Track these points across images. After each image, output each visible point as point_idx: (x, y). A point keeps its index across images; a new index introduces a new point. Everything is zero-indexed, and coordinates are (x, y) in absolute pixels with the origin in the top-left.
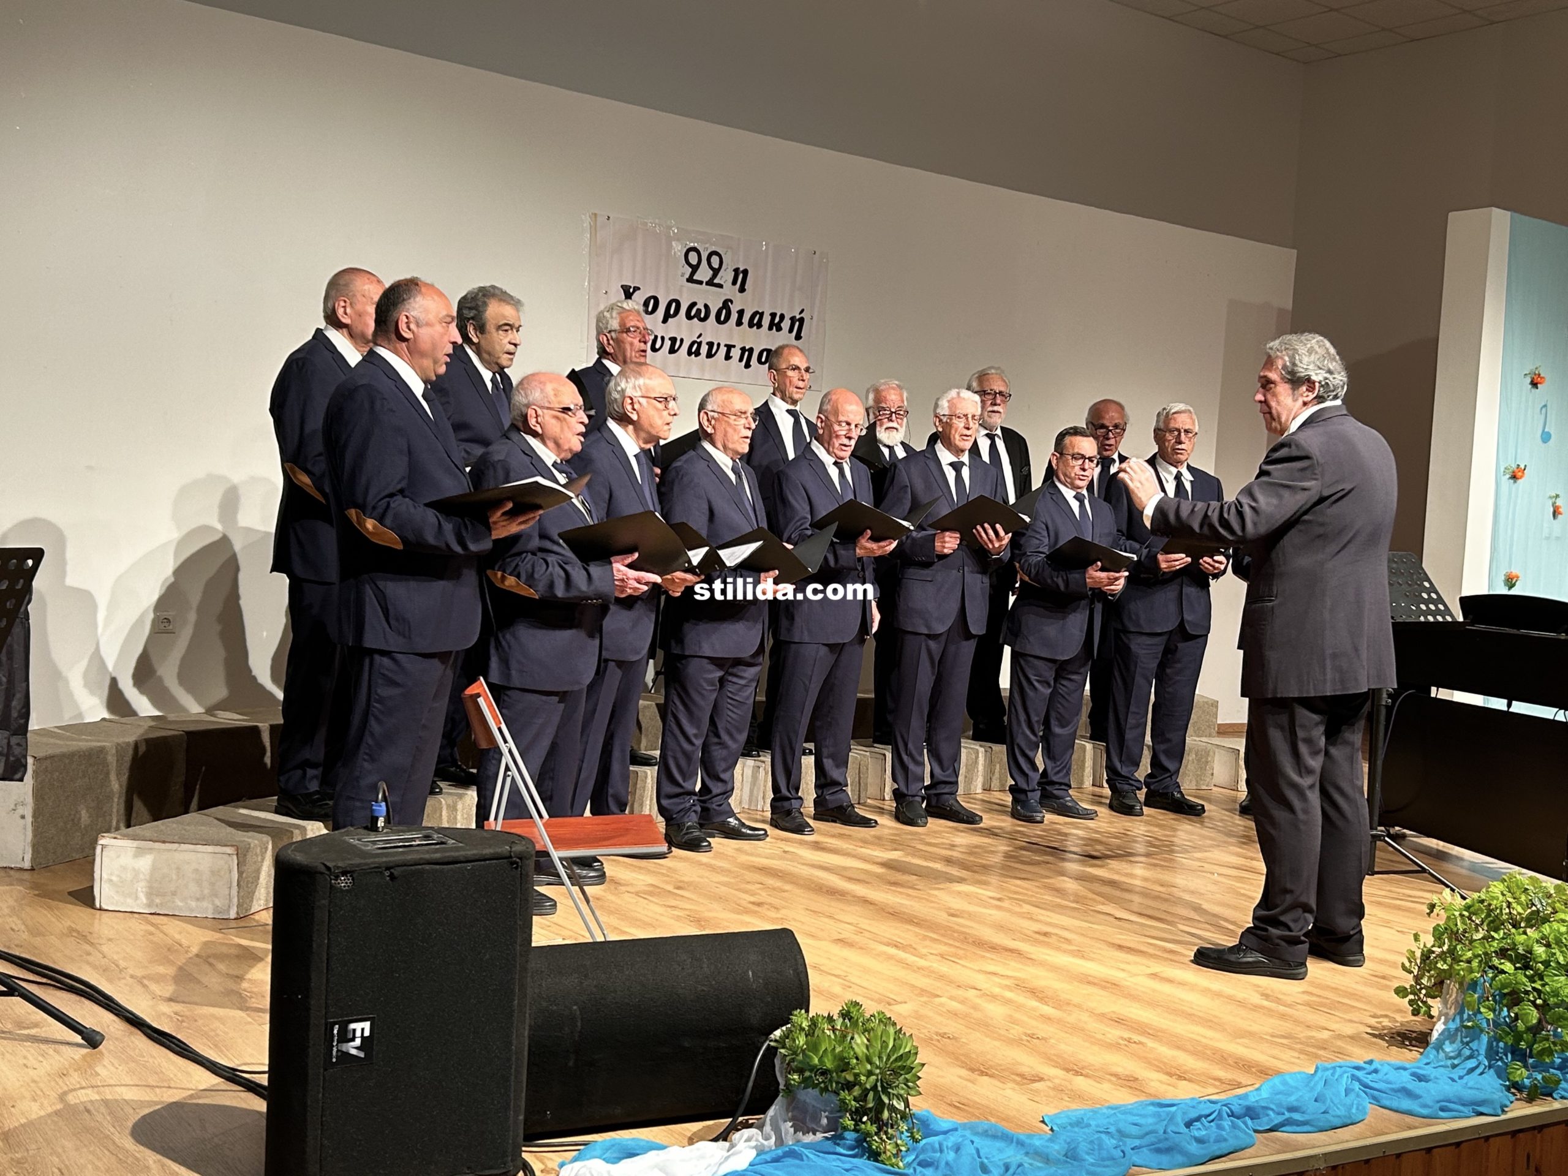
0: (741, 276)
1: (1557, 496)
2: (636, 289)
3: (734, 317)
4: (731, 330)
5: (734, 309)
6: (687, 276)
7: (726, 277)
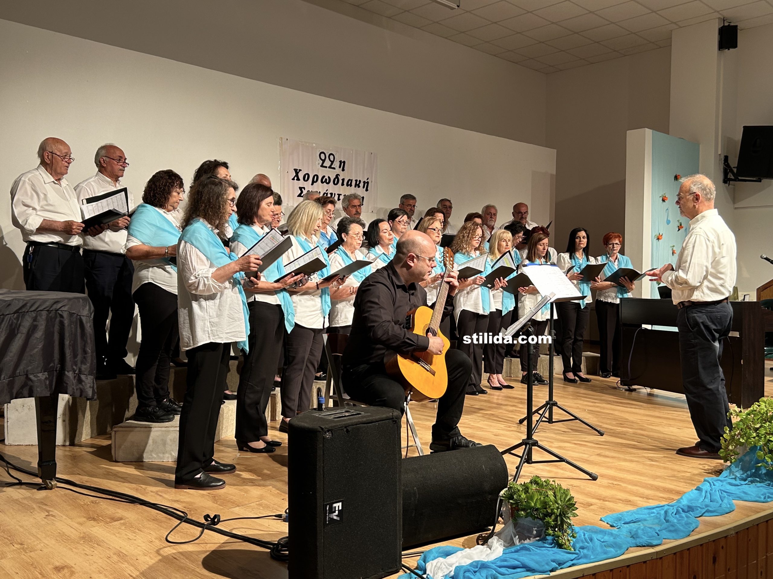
0: (342, 164)
1: (674, 246)
2: (300, 170)
3: (341, 182)
4: (339, 187)
5: (340, 178)
6: (321, 164)
7: (336, 164)
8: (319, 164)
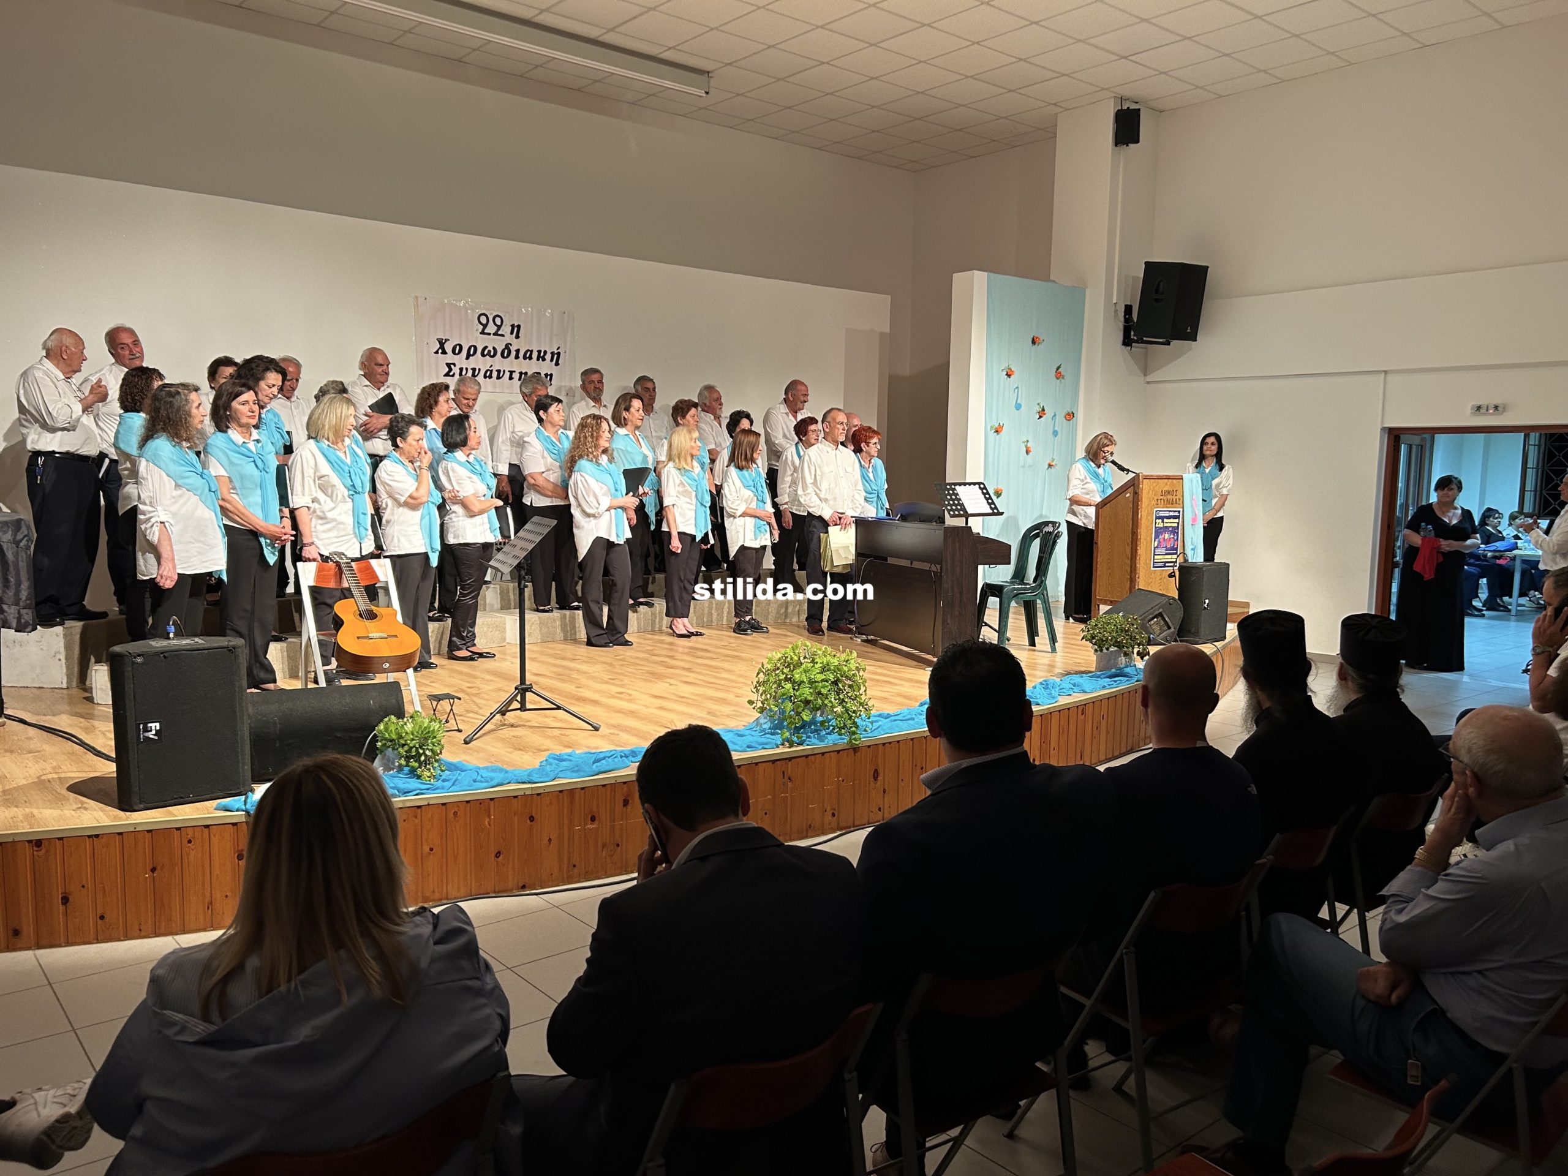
0: (516, 329)
1: (1028, 441)
2: (446, 340)
3: (513, 354)
4: (512, 362)
5: (513, 349)
6: (480, 330)
7: (506, 329)
8: (477, 330)
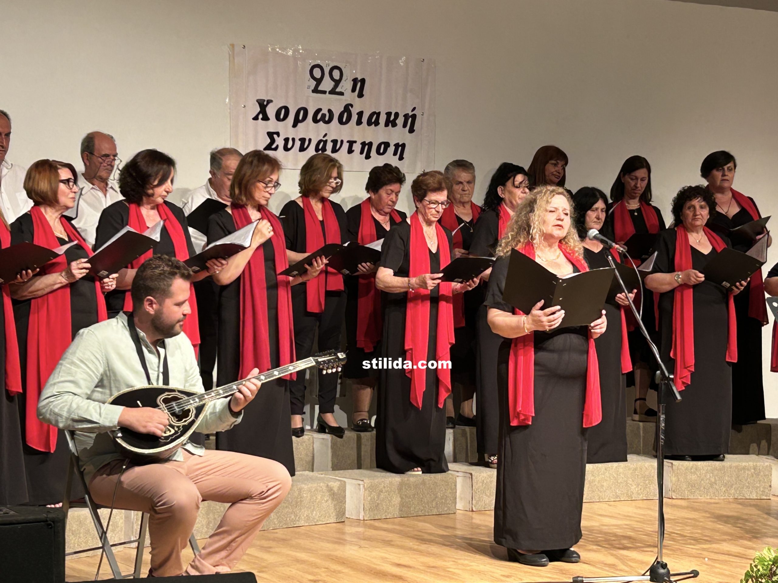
0: (359, 84)
2: (269, 102)
3: (355, 118)
4: (352, 128)
5: (354, 112)
6: (312, 88)
7: (346, 86)
8: (309, 87)
